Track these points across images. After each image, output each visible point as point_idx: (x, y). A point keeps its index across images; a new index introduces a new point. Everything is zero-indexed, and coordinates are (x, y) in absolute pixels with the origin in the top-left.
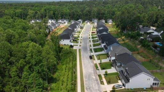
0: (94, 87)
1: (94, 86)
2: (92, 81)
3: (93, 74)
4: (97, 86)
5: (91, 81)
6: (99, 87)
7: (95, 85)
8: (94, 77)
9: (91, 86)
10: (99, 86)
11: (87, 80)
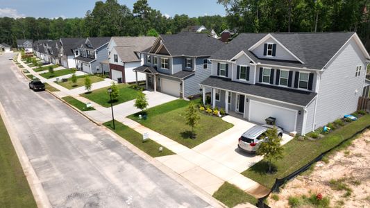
0: (124, 190)
1: (117, 182)
2: (85, 158)
3: (75, 128)
4: (141, 176)
5: (78, 160)
6: (157, 175)
7: (121, 170)
8: (89, 137)
9: (97, 185)
10: (148, 168)
11: (44, 158)
